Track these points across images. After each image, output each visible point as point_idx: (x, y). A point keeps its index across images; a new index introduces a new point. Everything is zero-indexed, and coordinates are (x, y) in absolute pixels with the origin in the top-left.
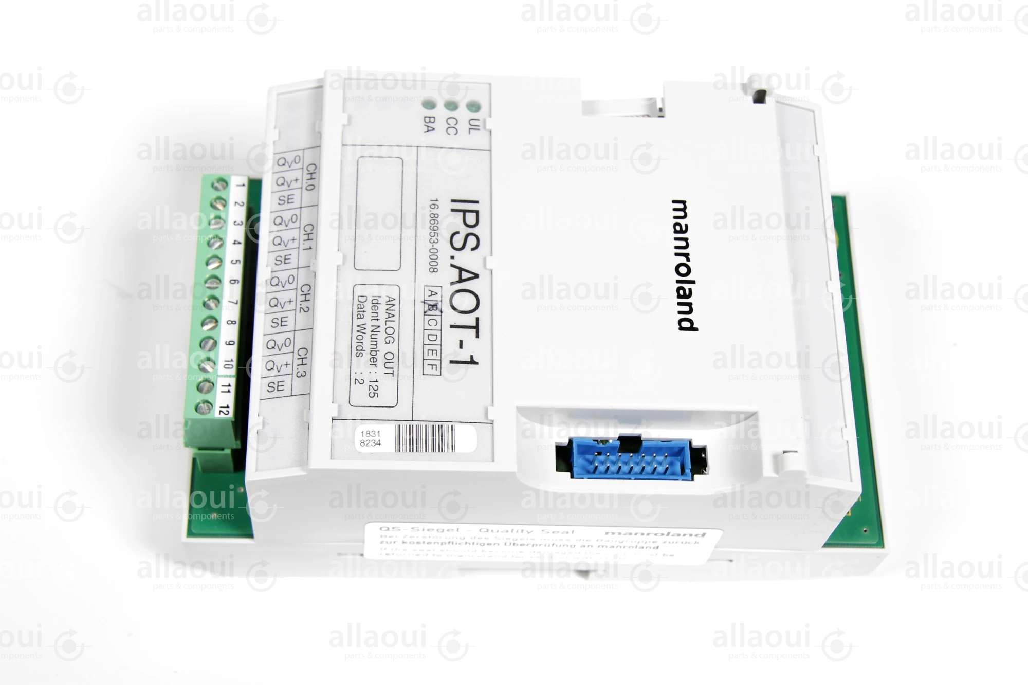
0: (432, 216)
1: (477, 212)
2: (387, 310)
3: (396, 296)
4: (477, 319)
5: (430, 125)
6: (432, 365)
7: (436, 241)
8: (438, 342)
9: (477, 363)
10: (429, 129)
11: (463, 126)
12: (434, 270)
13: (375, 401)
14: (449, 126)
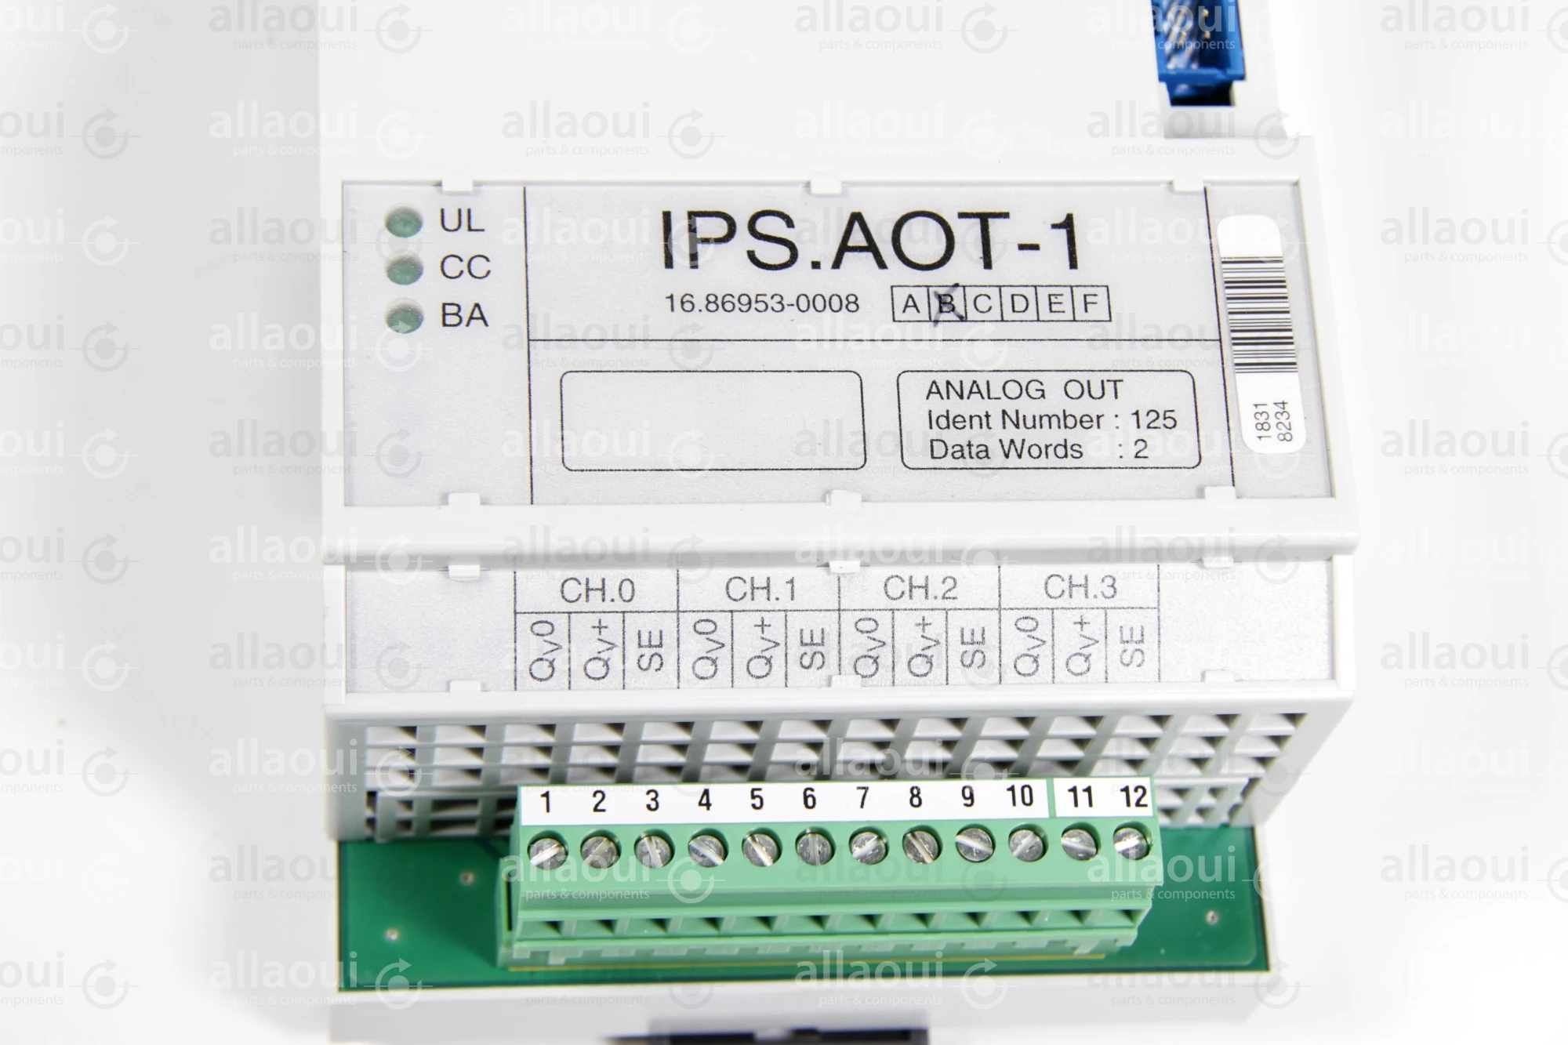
0: (712, 307)
1: (692, 215)
2: (961, 397)
3: (925, 380)
4: (962, 215)
5: (465, 314)
6: (1086, 304)
7: (778, 299)
8: (1030, 293)
9: (1070, 217)
10: (478, 314)
11: (464, 244)
12: (851, 303)
13: (1185, 415)
14: (466, 273)
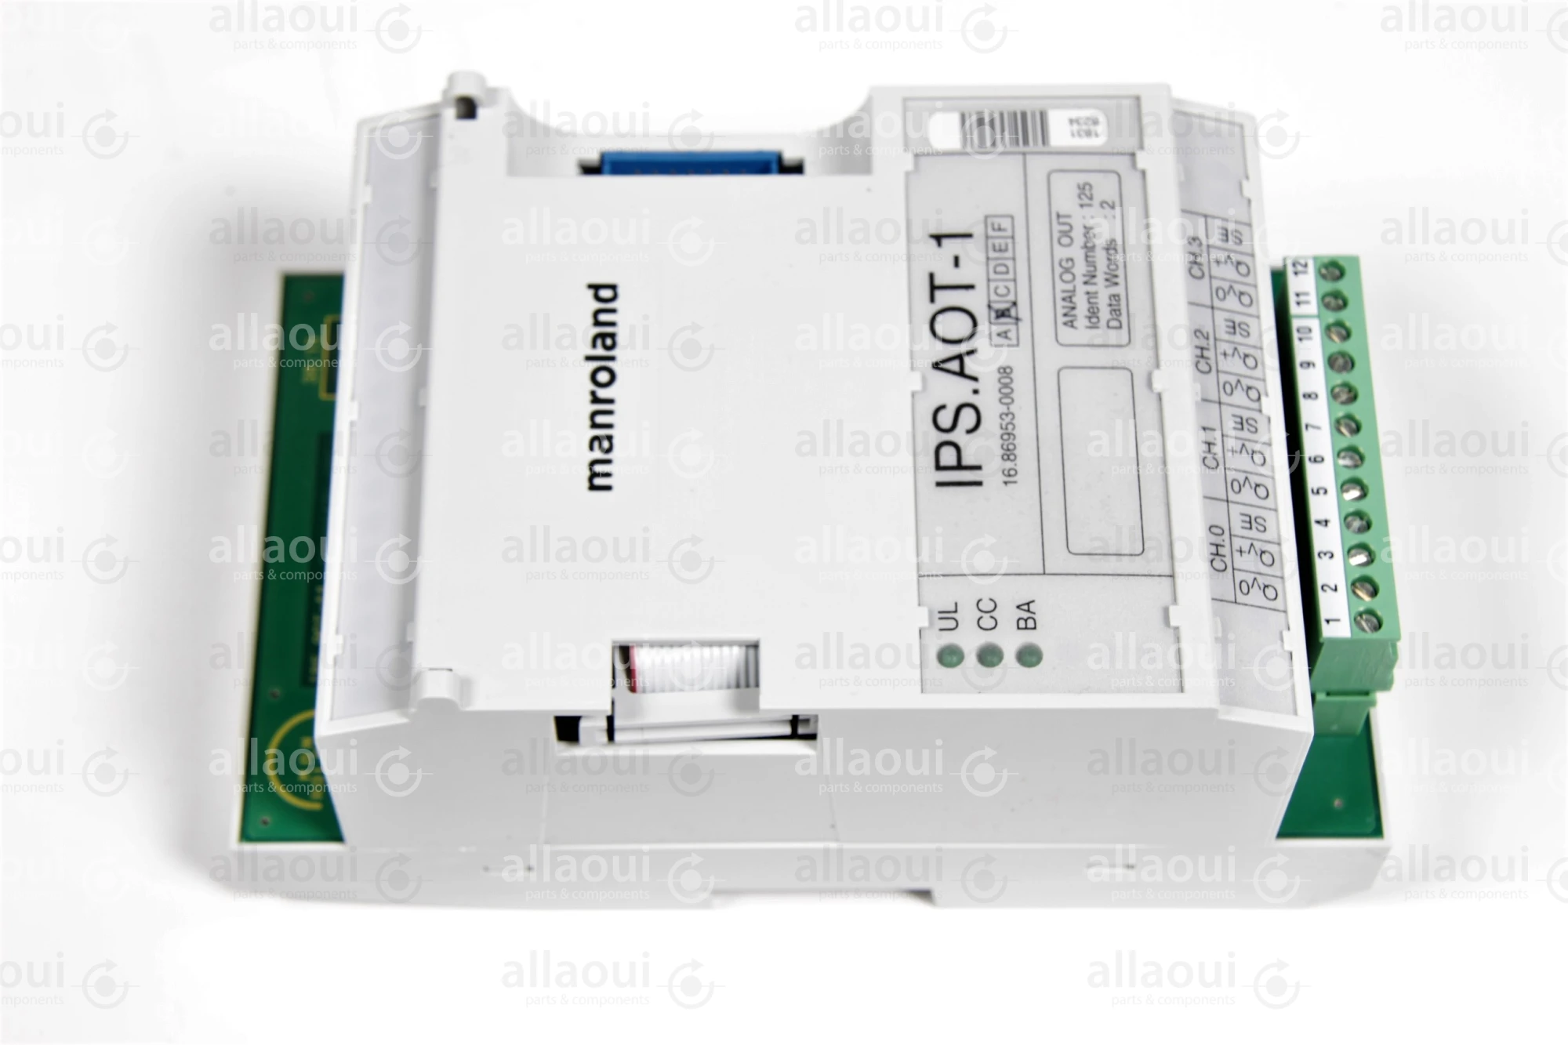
0: (1012, 457)
1: (938, 467)
2: (1075, 308)
3: (1062, 330)
4: (932, 300)
5: (1025, 615)
6: (1000, 230)
7: (1004, 417)
8: (993, 263)
9: (932, 236)
10: (1025, 606)
11: (968, 615)
12: (1005, 372)
13: (1082, 178)
14: (993, 614)
